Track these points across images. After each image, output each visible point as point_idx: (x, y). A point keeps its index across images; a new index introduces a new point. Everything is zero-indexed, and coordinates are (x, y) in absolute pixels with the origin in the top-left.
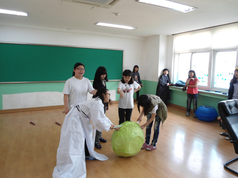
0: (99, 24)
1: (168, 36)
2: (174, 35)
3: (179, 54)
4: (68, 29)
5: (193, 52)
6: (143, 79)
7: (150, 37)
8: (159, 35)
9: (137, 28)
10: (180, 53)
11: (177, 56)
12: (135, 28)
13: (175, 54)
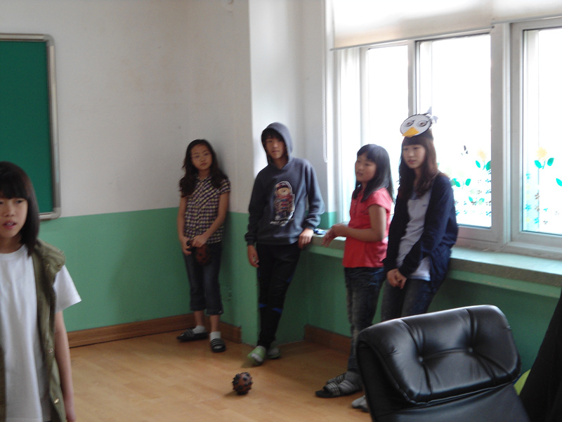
13: (335, 50)
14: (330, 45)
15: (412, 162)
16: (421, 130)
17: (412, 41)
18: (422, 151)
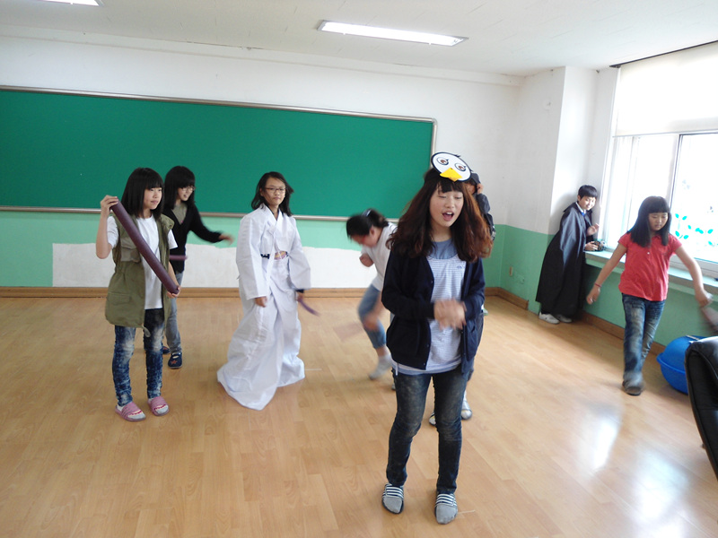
0: (329, 27)
1: (598, 72)
2: (618, 66)
3: (634, 137)
4: (249, 48)
6: (505, 223)
7: (533, 75)
8: (564, 67)
9: (466, 38)
10: (639, 135)
11: (624, 145)
12: (459, 40)
13: (616, 137)
14: (613, 134)
17: (677, 135)
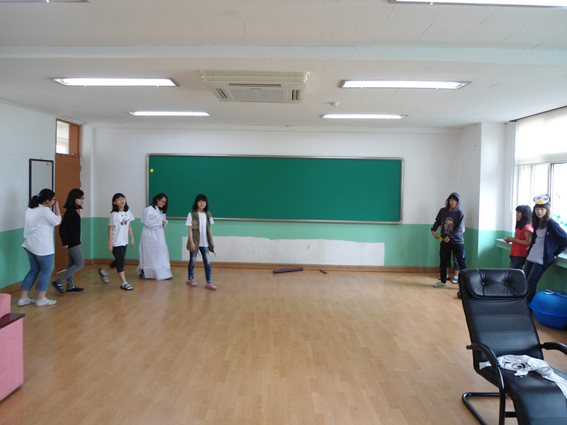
1: (506, 124)
2: (515, 121)
3: (532, 166)
4: (286, 126)
5: (553, 161)
7: (466, 128)
8: (481, 123)
9: (406, 116)
10: (535, 164)
12: (403, 117)
13: (519, 166)
14: (516, 163)
15: (539, 215)
16: (545, 202)
17: (550, 164)
18: (545, 210)
